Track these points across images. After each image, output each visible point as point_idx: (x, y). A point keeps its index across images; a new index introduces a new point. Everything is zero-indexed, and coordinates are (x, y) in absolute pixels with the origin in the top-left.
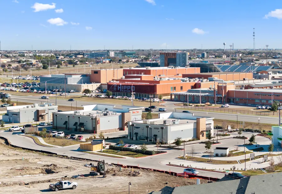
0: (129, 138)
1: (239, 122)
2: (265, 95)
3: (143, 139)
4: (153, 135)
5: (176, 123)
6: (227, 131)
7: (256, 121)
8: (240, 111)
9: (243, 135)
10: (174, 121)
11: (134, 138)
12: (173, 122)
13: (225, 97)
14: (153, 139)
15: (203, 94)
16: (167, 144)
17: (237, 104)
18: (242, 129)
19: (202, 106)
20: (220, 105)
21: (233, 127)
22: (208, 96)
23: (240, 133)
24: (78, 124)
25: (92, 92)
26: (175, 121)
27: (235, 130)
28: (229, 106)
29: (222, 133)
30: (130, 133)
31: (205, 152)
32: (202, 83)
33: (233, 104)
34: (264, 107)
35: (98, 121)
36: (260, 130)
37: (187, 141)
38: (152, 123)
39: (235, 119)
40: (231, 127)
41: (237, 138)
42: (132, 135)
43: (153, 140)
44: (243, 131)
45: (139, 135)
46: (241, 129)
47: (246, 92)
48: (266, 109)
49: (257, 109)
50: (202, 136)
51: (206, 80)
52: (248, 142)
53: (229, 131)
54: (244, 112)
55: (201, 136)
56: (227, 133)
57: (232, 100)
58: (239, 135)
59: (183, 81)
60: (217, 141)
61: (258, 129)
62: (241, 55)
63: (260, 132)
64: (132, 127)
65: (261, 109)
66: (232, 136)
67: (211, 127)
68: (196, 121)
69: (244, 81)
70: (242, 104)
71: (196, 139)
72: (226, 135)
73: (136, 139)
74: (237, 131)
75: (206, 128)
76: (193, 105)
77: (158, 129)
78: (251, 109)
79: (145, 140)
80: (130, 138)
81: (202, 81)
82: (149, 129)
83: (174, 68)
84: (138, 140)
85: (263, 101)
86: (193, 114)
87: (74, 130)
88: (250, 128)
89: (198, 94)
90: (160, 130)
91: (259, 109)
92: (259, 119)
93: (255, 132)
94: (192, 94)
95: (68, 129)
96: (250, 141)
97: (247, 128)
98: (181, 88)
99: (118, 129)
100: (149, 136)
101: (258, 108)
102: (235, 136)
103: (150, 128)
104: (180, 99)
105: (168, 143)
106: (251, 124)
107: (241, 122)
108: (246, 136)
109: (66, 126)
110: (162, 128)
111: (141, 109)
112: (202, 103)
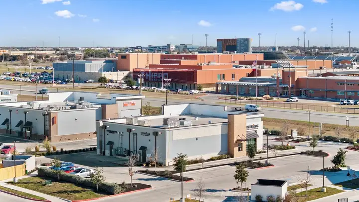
0: (98, 150)
1: (313, 123)
2: (353, 85)
3: (121, 153)
4: (138, 147)
5: (186, 123)
6: (291, 140)
7: (343, 123)
8: (315, 107)
9: (320, 148)
10: (182, 120)
11: (107, 152)
12: (179, 122)
13: (292, 87)
14: (138, 154)
15: (262, 84)
16: (165, 165)
17: (310, 97)
18: (318, 136)
19: (258, 99)
20: (285, 99)
21: (302, 131)
22: (268, 86)
23: (313, 145)
24: (24, 123)
25: (116, 82)
26: (184, 119)
27: (305, 137)
28: (298, 99)
29: (279, 143)
30: (100, 142)
31: (235, 189)
32: (262, 70)
33: (305, 97)
34: (351, 102)
35: (53, 118)
36: (351, 139)
37: (208, 160)
38: (140, 124)
39: (305, 119)
40: (298, 133)
41: (307, 153)
42: (103, 145)
43: (140, 157)
44: (320, 139)
45: (115, 147)
46: (316, 137)
47: (324, 80)
48: (354, 104)
49: (341, 105)
50: (239, 150)
51: (268, 66)
52: (331, 165)
53: (294, 139)
54: (321, 108)
55: (236, 149)
56: (289, 145)
57: (303, 92)
58: (311, 149)
59: (236, 67)
60: (266, 162)
61: (347, 136)
62: (317, 50)
63: (352, 143)
64: (103, 129)
65: (347, 104)
66: (298, 149)
67: (258, 133)
68: (226, 120)
69: (321, 70)
70: (317, 98)
71: (227, 156)
72: (288, 148)
73: (111, 154)
74: (309, 139)
75: (248, 135)
76: (246, 99)
77: (147, 134)
78: (332, 104)
79: (125, 156)
80: (101, 152)
81: (262, 68)
82: (132, 135)
83: (229, 54)
84: (114, 156)
85: (349, 94)
86: (226, 107)
87: (17, 134)
88: (332, 134)
89: (254, 83)
90: (152, 137)
91: (345, 104)
92: (347, 119)
93: (341, 142)
94: (246, 83)
95: (10, 132)
96: (333, 161)
97: (327, 134)
98: (233, 76)
99: (95, 133)
100: (132, 149)
101: (342, 103)
102: (304, 150)
103: (134, 134)
104: (229, 90)
105: (167, 165)
106: (334, 127)
107: (316, 123)
108: (325, 150)
109: (8, 128)
110: (155, 134)
111: (140, 99)
112: (259, 95)
